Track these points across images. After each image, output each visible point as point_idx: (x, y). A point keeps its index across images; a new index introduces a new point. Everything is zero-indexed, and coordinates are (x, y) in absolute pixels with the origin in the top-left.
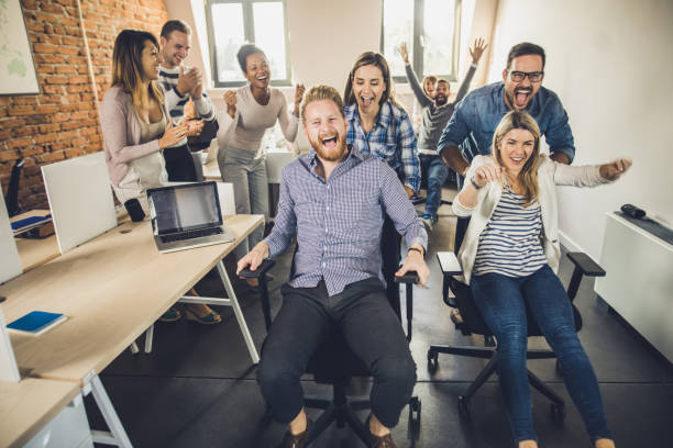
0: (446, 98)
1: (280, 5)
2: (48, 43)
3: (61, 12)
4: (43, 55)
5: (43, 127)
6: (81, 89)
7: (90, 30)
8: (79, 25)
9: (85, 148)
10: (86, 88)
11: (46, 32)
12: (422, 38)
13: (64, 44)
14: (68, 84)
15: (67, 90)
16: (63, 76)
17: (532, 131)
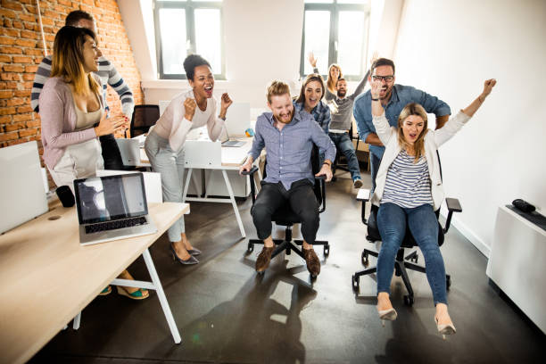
2: (6, 36)
3: (21, 9)
4: (1, 46)
7: (47, 26)
8: (37, 21)
11: (5, 26)
12: (336, 43)
13: (22, 37)
14: (24, 72)
15: (23, 77)
16: (20, 65)
17: (423, 117)
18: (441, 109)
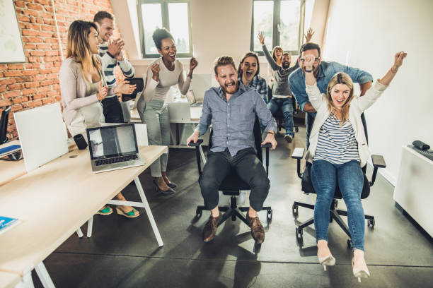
0: (289, 64)
1: (185, 5)
2: (32, 29)
3: (41, 9)
4: (28, 37)
5: (28, 84)
6: (54, 59)
7: (60, 21)
8: (53, 17)
9: (56, 98)
10: (57, 58)
11: (30, 22)
12: (278, 26)
13: (43, 30)
14: (45, 56)
15: (45, 60)
16: (42, 50)
17: (348, 85)
18: (363, 77)
